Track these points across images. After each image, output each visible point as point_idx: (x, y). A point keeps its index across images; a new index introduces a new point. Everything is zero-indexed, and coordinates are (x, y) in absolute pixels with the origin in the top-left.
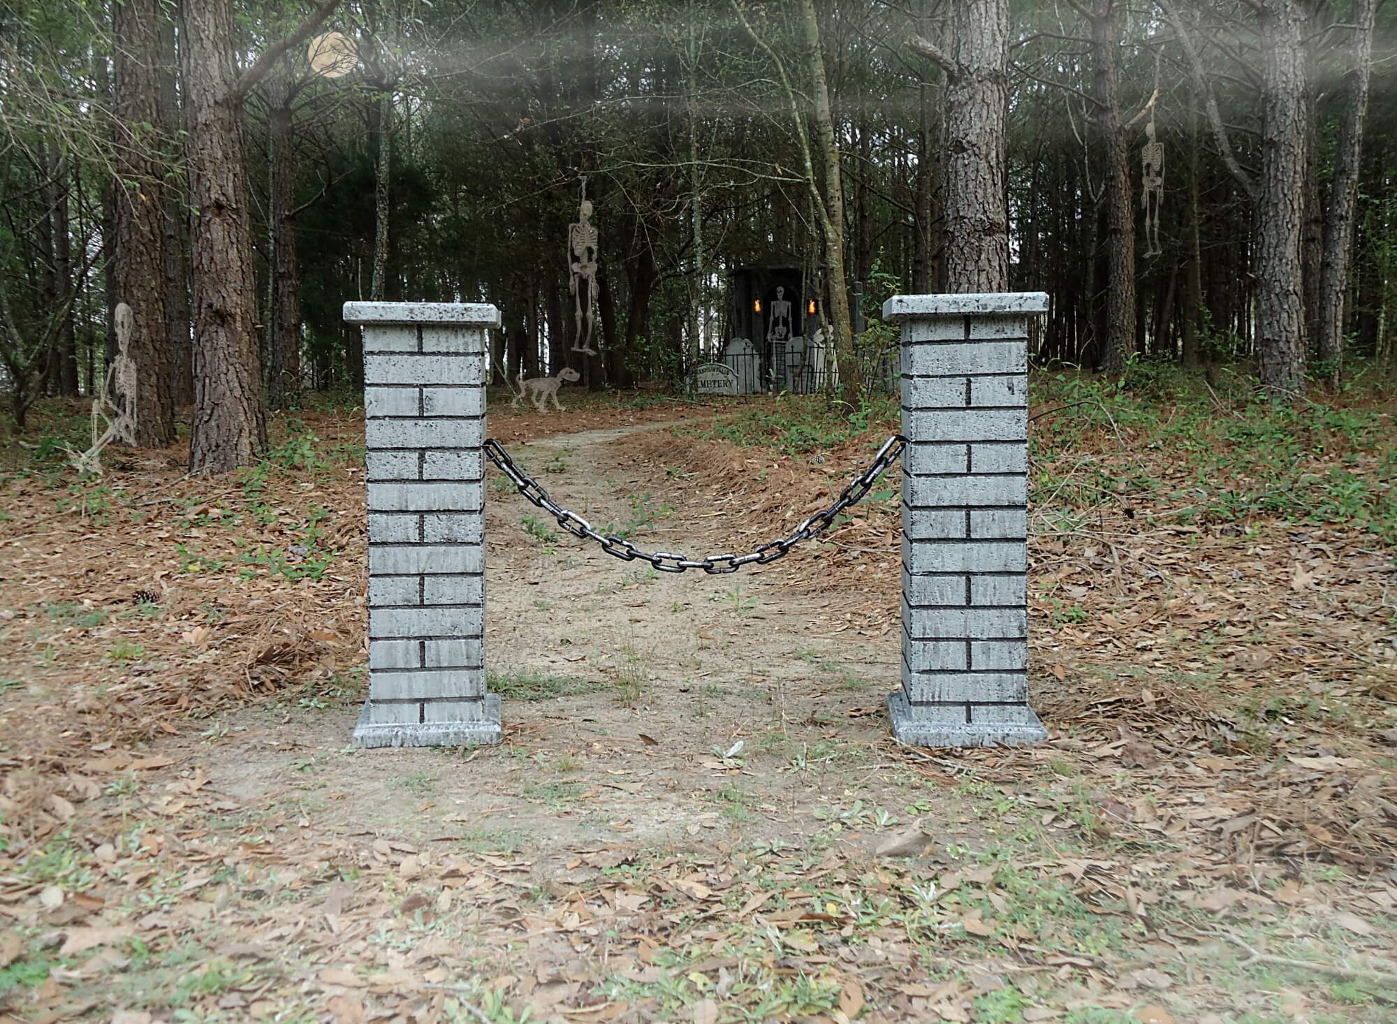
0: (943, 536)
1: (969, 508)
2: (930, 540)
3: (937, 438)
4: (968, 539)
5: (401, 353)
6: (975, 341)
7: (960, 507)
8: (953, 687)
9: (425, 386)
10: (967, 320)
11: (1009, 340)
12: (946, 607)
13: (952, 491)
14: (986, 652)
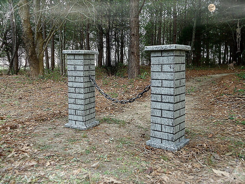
0: (157, 100)
1: (162, 95)
2: (154, 101)
3: (156, 78)
4: (162, 102)
5: (72, 59)
6: (163, 56)
7: (160, 94)
8: (158, 134)
9: (76, 65)
10: (162, 51)
11: (170, 56)
12: (157, 116)
13: (158, 91)
14: (165, 128)
